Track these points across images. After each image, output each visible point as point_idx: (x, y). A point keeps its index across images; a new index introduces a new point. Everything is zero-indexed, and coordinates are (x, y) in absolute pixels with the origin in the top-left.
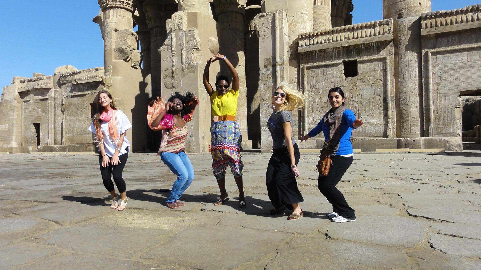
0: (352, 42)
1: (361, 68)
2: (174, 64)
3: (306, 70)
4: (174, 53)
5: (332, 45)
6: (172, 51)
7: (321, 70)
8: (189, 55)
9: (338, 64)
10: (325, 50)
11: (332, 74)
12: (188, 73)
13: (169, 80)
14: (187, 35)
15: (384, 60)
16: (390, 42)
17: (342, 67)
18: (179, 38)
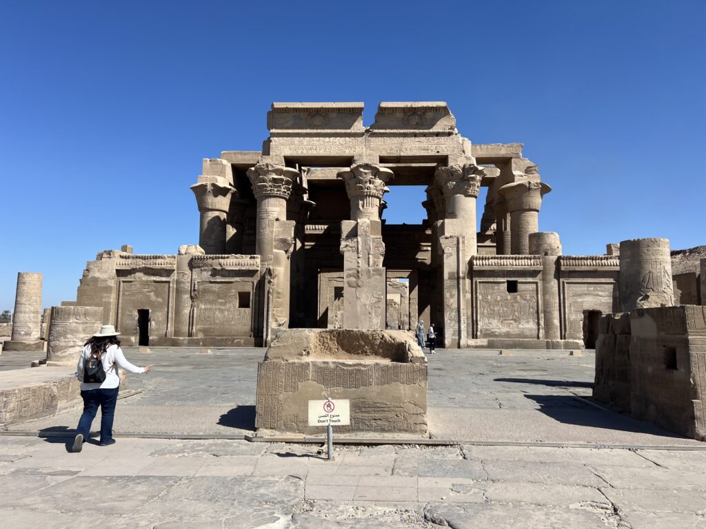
0: (515, 268)
1: (520, 287)
2: (360, 265)
3: (478, 284)
4: (360, 256)
5: (501, 268)
6: (358, 253)
7: (490, 285)
8: (376, 260)
9: (504, 282)
10: (493, 271)
11: (498, 289)
12: (374, 275)
13: (353, 279)
14: (374, 241)
15: (536, 283)
16: (540, 271)
17: (506, 285)
18: (365, 242)
